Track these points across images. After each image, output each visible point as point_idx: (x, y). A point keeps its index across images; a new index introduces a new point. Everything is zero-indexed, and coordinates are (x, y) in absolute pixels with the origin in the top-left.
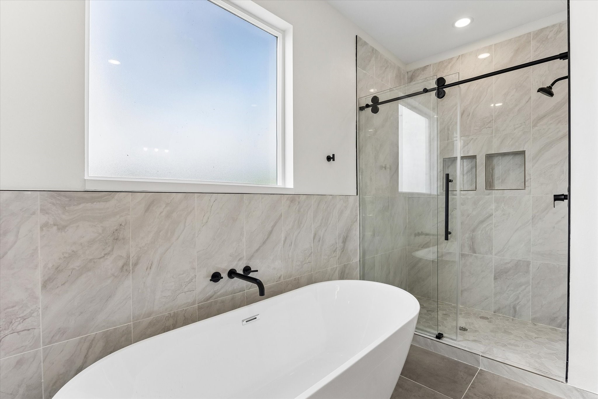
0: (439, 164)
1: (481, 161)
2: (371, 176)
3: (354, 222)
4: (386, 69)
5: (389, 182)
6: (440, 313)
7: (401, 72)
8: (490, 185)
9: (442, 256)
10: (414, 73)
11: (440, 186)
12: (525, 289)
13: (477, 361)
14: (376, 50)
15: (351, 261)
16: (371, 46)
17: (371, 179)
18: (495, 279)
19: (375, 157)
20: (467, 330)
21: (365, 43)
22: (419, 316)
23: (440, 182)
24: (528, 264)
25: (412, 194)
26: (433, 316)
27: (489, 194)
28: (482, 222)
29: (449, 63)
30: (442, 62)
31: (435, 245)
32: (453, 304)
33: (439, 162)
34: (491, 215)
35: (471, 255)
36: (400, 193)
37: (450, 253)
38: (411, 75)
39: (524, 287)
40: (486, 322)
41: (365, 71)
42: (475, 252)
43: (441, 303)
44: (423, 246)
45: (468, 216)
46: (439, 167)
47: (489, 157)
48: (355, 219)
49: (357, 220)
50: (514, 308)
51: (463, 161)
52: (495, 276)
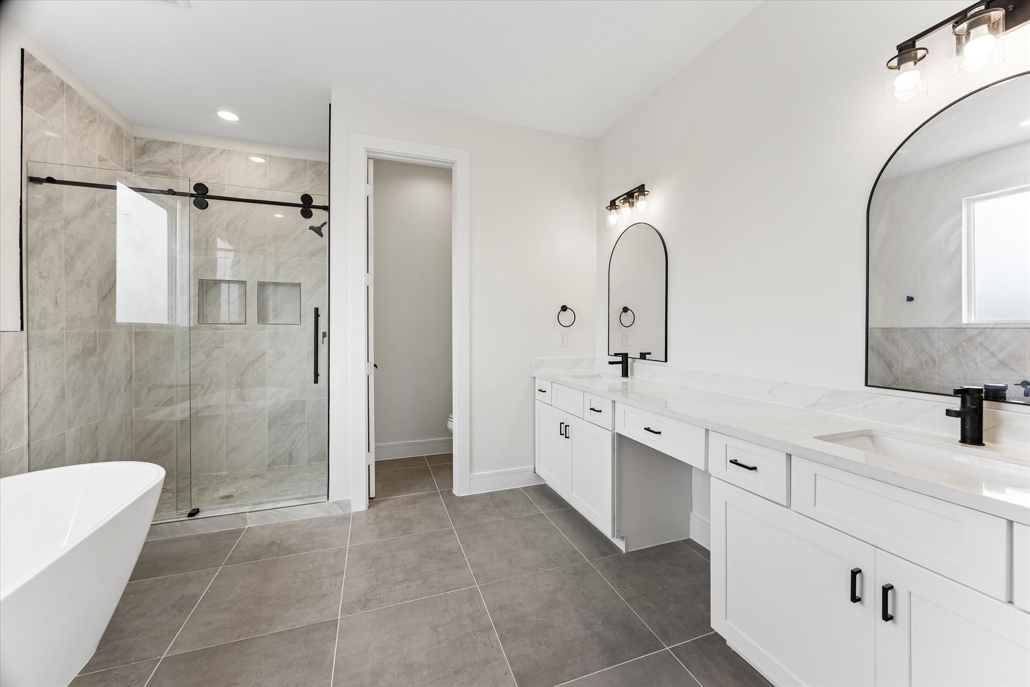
0: (192, 287)
1: (252, 288)
2: (56, 298)
3: (15, 379)
4: (90, 122)
5: (97, 308)
6: (195, 491)
7: (123, 134)
8: (262, 318)
9: (197, 412)
10: (148, 144)
11: (194, 317)
12: (301, 431)
13: (244, 519)
14: (69, 87)
15: (7, 447)
16: (57, 77)
17: (57, 302)
18: (270, 427)
19: (66, 266)
20: (233, 496)
21: (43, 69)
22: (158, 504)
23: (195, 311)
24: (304, 403)
25: (143, 326)
26: (182, 497)
27: (262, 329)
28: (254, 362)
29: (209, 153)
30: (198, 147)
31: (185, 400)
32: (214, 474)
33: (192, 282)
34: (265, 353)
35: (239, 404)
36: (118, 326)
37: (209, 407)
38: (143, 144)
39: (299, 429)
40: (258, 480)
41: (44, 116)
42: (245, 401)
43: (197, 478)
44: (165, 403)
45: (235, 356)
46: (192, 290)
47: (262, 285)
48: (18, 373)
49: (21, 375)
50: (290, 454)
51: (229, 285)
52: (269, 424)
